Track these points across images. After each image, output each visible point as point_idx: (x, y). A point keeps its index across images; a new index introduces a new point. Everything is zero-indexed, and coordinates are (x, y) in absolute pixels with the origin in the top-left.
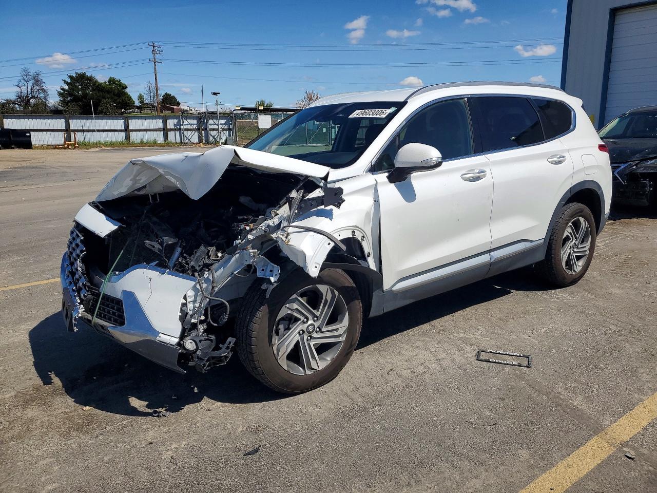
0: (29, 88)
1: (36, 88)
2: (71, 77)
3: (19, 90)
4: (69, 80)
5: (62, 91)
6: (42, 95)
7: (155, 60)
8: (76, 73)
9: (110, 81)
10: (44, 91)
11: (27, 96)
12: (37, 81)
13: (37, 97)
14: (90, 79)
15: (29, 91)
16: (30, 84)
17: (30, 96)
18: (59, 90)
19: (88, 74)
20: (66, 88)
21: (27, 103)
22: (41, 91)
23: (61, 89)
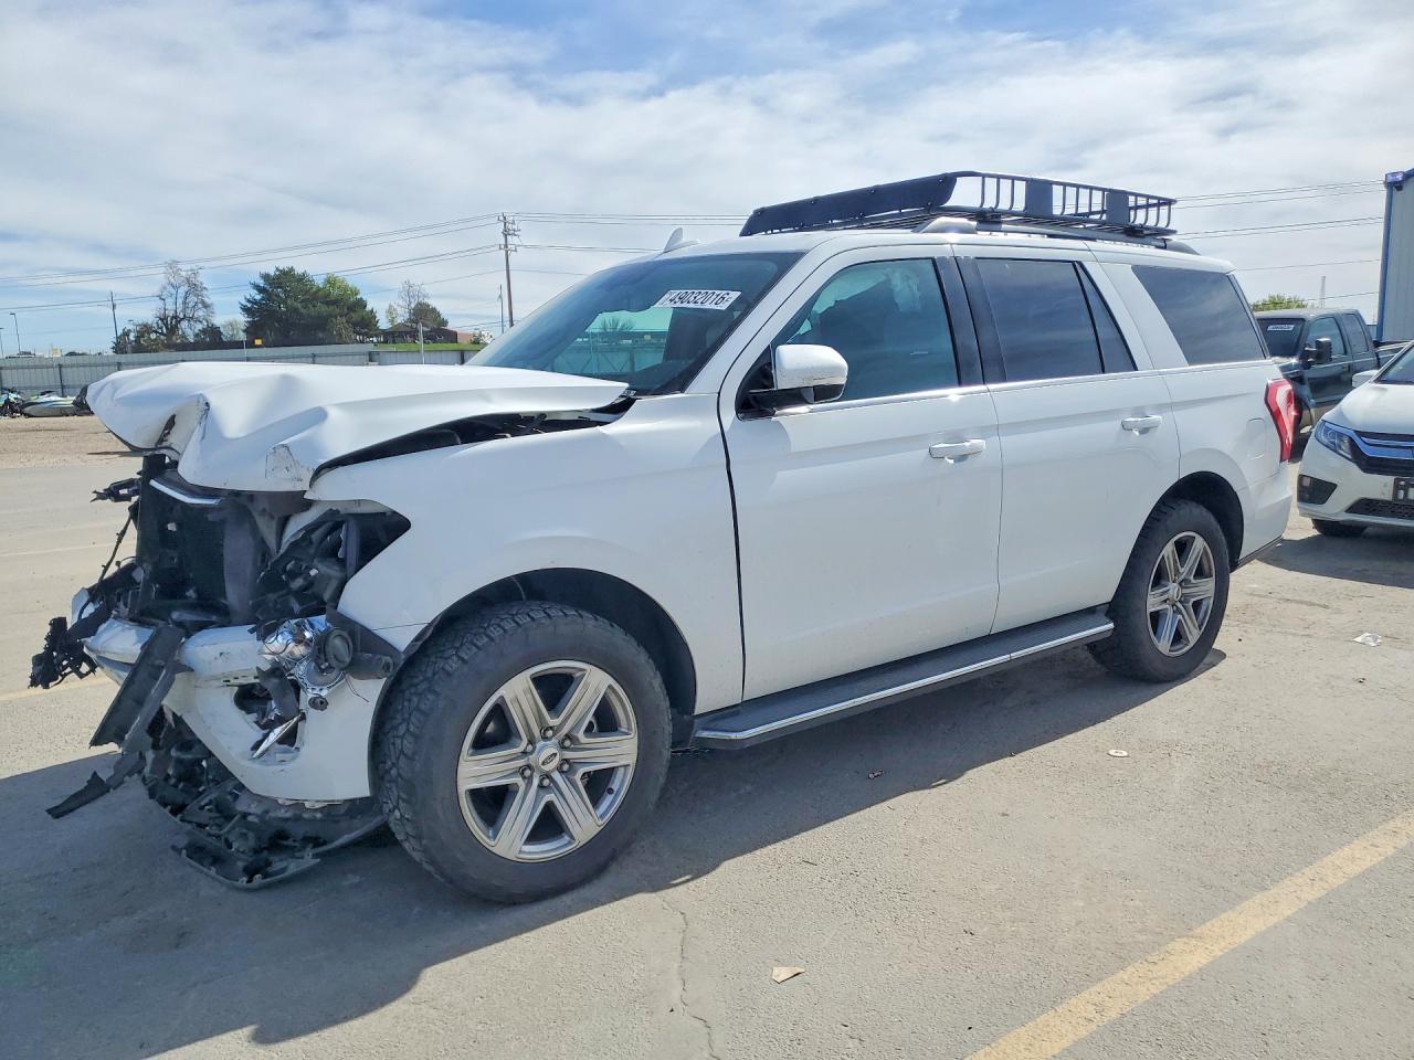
0: (180, 301)
1: (192, 299)
2: (266, 277)
3: (161, 303)
4: (261, 283)
5: (249, 305)
6: (200, 313)
7: (506, 246)
8: (277, 269)
9: (327, 282)
10: (206, 306)
11: (175, 317)
12: (194, 288)
13: (192, 318)
14: (302, 279)
15: (180, 307)
16: (182, 291)
17: (182, 316)
18: (244, 303)
19: (299, 270)
20: (258, 297)
21: (172, 330)
22: (200, 306)
23: (249, 301)
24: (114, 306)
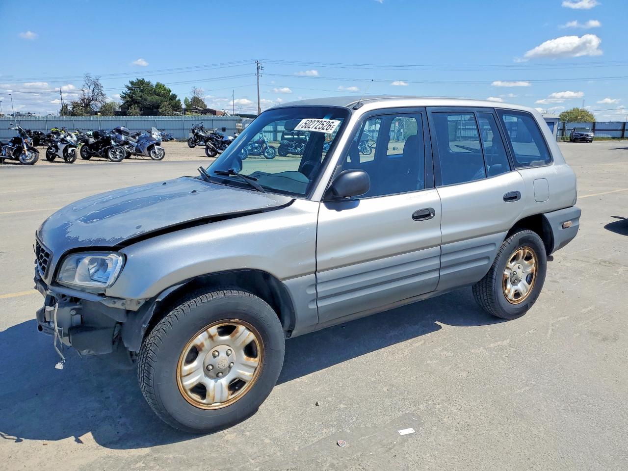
0: (91, 91)
1: (96, 91)
2: (132, 83)
3: (82, 92)
4: (130, 85)
5: (124, 95)
6: (100, 98)
8: (137, 79)
9: (157, 86)
10: (102, 95)
11: (88, 99)
12: (97, 85)
13: (96, 100)
14: (148, 84)
15: (91, 94)
16: (92, 88)
17: (92, 99)
18: (122, 94)
19: (147, 80)
20: (128, 92)
21: (87, 105)
22: (100, 94)
23: (124, 93)
24: (61, 93)
